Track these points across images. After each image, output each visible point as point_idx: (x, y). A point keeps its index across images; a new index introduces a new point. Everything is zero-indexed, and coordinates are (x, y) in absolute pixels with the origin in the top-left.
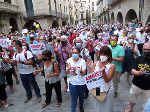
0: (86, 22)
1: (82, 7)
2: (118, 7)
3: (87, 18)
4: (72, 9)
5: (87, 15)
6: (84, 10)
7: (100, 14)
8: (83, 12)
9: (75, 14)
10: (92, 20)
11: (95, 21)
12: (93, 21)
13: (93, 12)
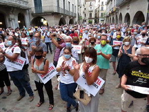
0: (93, 21)
1: (91, 5)
2: (127, 7)
3: (96, 17)
4: (80, 7)
5: (96, 14)
6: (93, 9)
7: (108, 13)
8: (92, 11)
9: (83, 12)
10: (100, 19)
11: (103, 21)
12: (101, 21)
13: (102, 12)
